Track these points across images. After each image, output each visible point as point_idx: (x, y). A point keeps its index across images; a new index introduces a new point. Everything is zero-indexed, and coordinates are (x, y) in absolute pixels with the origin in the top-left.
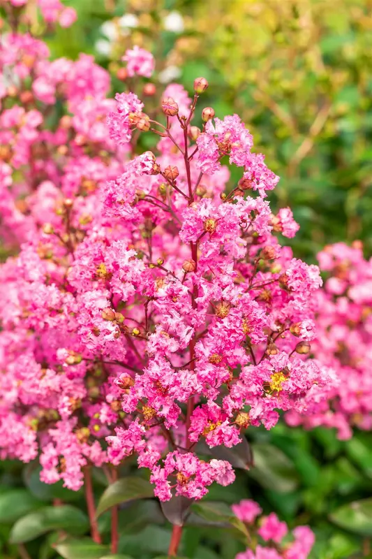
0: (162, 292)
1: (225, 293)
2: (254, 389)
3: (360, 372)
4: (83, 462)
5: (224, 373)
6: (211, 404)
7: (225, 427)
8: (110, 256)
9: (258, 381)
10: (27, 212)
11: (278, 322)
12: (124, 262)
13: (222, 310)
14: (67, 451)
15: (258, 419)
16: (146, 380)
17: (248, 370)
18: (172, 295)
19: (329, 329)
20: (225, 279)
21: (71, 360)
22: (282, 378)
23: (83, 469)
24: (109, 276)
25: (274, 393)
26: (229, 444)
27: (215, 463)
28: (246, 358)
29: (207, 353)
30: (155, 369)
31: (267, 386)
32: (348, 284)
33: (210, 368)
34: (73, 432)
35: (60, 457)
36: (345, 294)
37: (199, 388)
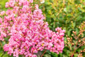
0: (28, 32)
1: (36, 33)
2: (40, 45)
3: (61, 45)
4: (19, 54)
5: (35, 43)
6: (34, 47)
7: (36, 50)
8: (22, 27)
9: (40, 44)
10: (17, 20)
11: (44, 37)
12: (24, 28)
13: (36, 35)
14: (16, 52)
15: (40, 49)
16: (25, 43)
17: (39, 43)
18: (29, 32)
19: (56, 39)
20: (36, 31)
21: (17, 40)
22: (43, 44)
23: (18, 55)
24: (22, 29)
25: (42, 46)
26: (36, 53)
27: (34, 55)
28: (39, 41)
29: (33, 40)
30: (26, 42)
31: (41, 45)
32: (59, 33)
33: (33, 42)
34: (18, 50)
35: (16, 53)
36: (59, 34)
37: (32, 45)
